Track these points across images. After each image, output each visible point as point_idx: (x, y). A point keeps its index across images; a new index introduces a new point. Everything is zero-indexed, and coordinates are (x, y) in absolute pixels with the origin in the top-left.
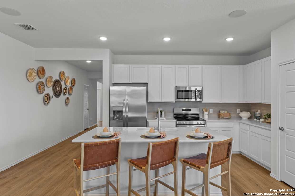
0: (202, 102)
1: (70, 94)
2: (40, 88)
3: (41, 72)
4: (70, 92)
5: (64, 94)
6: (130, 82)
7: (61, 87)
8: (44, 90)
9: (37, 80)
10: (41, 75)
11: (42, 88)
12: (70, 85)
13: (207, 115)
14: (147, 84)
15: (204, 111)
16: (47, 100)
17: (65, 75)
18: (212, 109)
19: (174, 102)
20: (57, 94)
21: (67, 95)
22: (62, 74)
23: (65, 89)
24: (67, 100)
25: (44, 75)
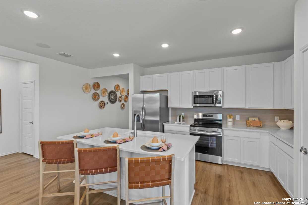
0: (223, 108)
1: (125, 101)
2: (95, 97)
3: (96, 86)
4: (126, 100)
5: (120, 101)
6: (153, 90)
7: (116, 96)
8: (99, 99)
9: (93, 91)
10: (96, 88)
11: (98, 97)
12: (126, 94)
13: (231, 122)
14: (167, 91)
15: (228, 117)
16: (102, 105)
17: (120, 87)
18: (239, 116)
19: (192, 107)
20: (113, 101)
21: (123, 102)
22: (117, 87)
23: (121, 97)
24: (123, 106)
25: (98, 88)
